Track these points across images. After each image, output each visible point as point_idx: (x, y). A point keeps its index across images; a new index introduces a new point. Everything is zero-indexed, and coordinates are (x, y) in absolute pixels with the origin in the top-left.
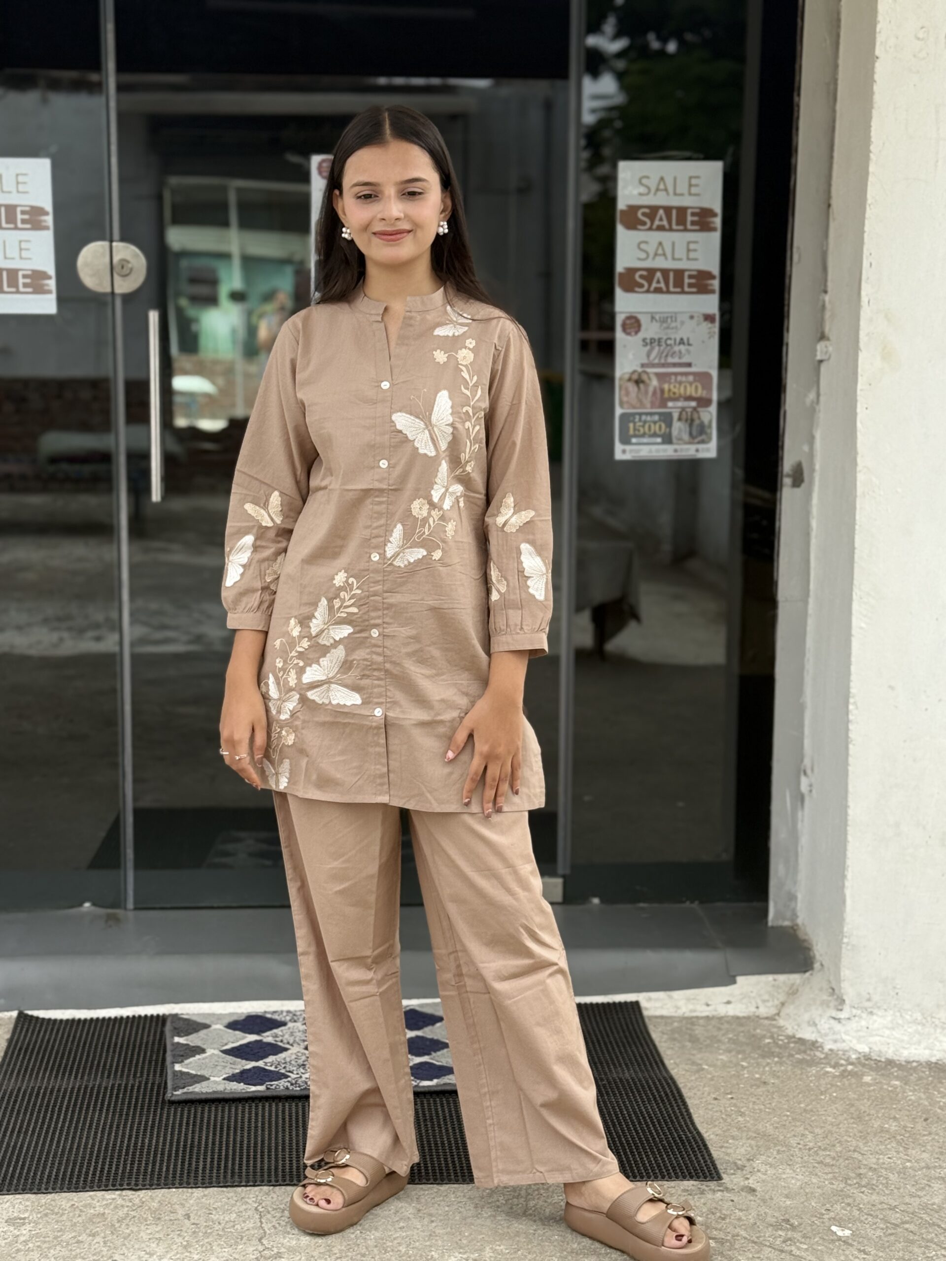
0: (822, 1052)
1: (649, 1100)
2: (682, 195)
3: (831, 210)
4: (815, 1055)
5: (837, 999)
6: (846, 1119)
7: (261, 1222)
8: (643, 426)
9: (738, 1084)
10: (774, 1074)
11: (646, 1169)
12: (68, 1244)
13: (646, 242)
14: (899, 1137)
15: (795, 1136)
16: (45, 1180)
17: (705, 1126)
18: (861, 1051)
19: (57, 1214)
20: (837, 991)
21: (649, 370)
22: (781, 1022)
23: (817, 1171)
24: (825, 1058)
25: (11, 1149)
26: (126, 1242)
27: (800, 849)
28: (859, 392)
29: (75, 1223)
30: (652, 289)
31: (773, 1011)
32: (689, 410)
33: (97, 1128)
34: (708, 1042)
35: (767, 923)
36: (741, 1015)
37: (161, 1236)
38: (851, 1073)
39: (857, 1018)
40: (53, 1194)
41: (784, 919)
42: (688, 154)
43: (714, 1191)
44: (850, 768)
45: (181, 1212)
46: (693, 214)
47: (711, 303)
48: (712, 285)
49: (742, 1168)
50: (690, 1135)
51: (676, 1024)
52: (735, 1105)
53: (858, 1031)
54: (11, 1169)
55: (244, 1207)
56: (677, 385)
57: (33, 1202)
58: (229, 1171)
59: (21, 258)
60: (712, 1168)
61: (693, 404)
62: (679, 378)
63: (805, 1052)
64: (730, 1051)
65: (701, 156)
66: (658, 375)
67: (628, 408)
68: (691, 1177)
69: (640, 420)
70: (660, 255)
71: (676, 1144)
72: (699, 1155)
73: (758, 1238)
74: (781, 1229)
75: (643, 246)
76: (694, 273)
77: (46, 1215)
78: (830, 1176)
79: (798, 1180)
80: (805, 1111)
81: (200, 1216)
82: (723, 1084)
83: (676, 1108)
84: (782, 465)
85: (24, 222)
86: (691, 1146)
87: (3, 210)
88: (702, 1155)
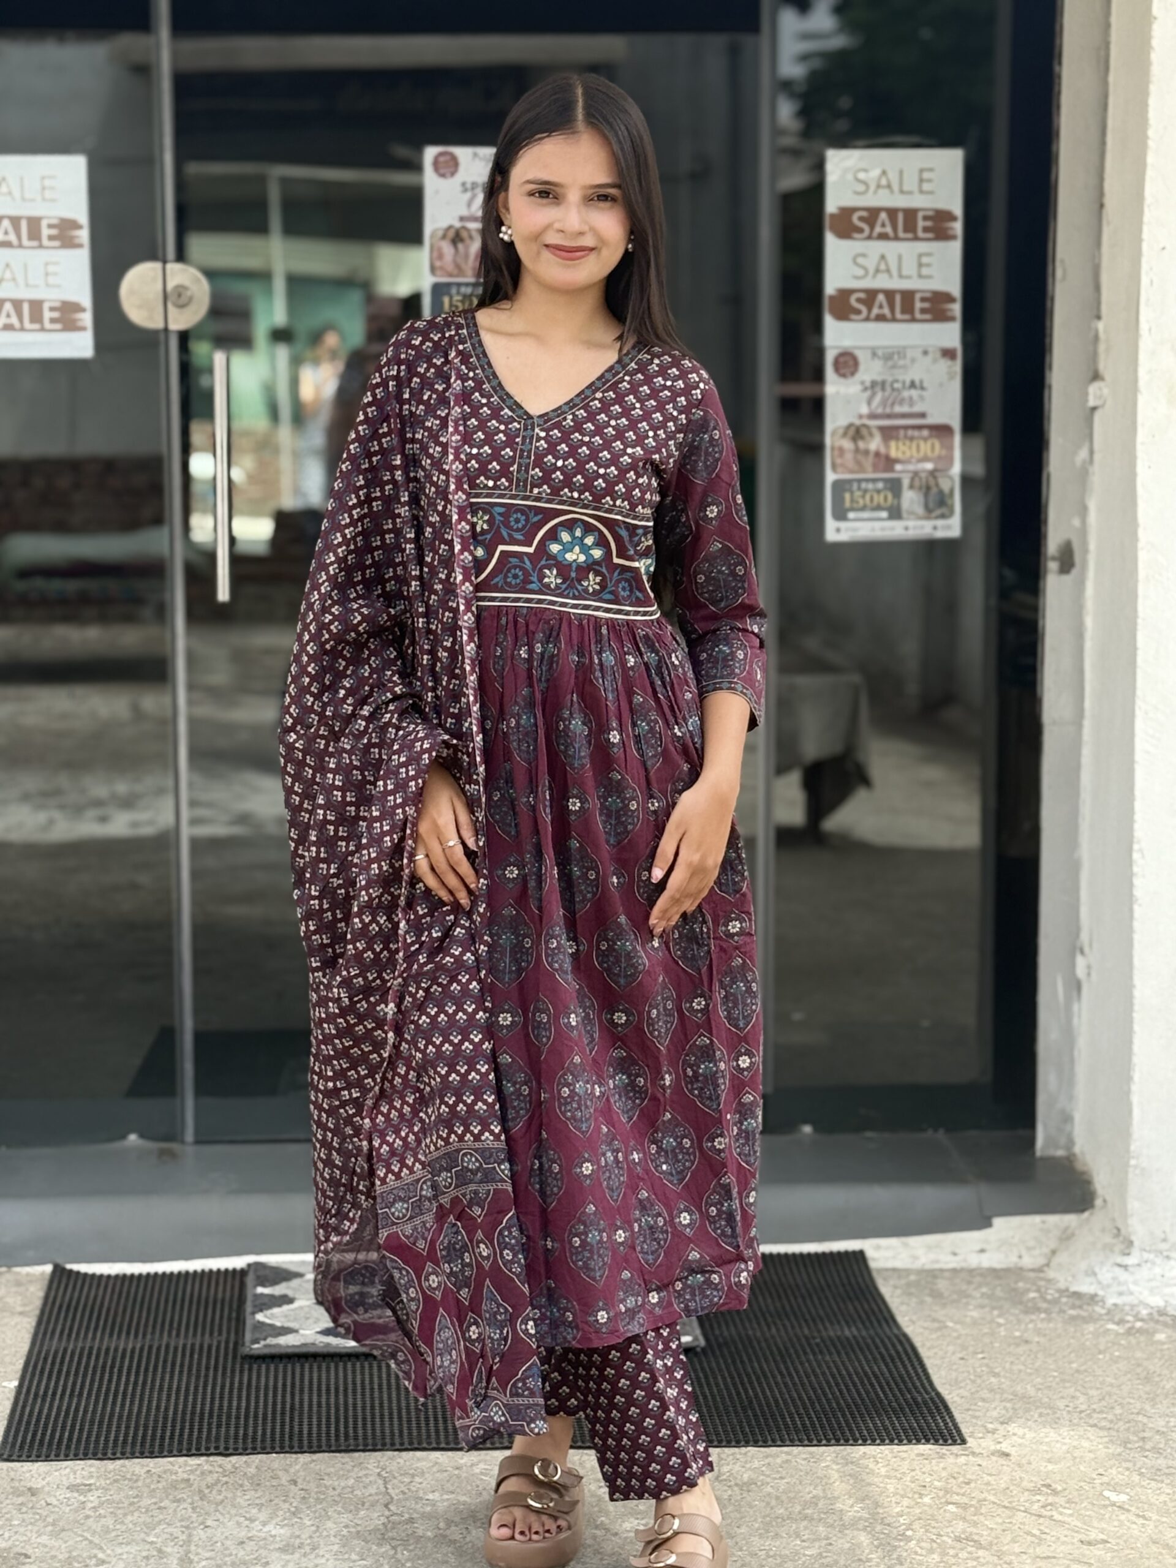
0: (1103, 1307)
1: (875, 1359)
2: (910, 193)
3: (1104, 212)
4: (1094, 1311)
5: (1123, 1242)
6: (1130, 1380)
7: (387, 1488)
8: (863, 497)
9: (992, 1343)
10: (1038, 1332)
11: (870, 1431)
12: (147, 1511)
13: (864, 255)
15: (1062, 1398)
17: (947, 1386)
18: (1153, 1304)
19: (130, 1480)
20: (1123, 1231)
21: (873, 423)
22: (1051, 1274)
23: (1089, 1435)
24: (1109, 1312)
25: (63, 1414)
26: (220, 1508)
27: (1076, 1053)
28: (1139, 447)
29: (154, 1490)
30: (873, 316)
31: (1041, 1261)
32: (923, 475)
34: (955, 1297)
35: (1034, 1153)
36: (998, 1266)
37: (263, 1501)
38: (1140, 1331)
39: (1149, 1265)
40: (121, 1462)
41: (1057, 1147)
42: (915, 139)
43: (957, 1455)
44: (1135, 936)
45: (284, 1479)
46: (925, 218)
47: (950, 334)
48: (951, 310)
50: (927, 1397)
51: (913, 1278)
52: (987, 1365)
53: (1150, 1280)
54: (67, 1434)
55: (364, 1472)
56: (908, 443)
57: (98, 1468)
58: (342, 1437)
59: (47, 285)
60: (954, 1432)
62: (910, 432)
63: (1080, 1307)
64: (982, 1307)
65: (934, 142)
66: (882, 429)
67: (843, 473)
68: (928, 1441)
69: (859, 488)
70: (883, 272)
71: (909, 1406)
72: (938, 1418)
73: (1010, 1502)
74: (1039, 1494)
75: (860, 260)
76: (928, 295)
77: (116, 1481)
78: (1106, 1439)
79: (1065, 1444)
80: (1078, 1371)
81: (309, 1482)
82: (972, 1343)
83: (910, 1368)
84: (1046, 545)
85: (51, 238)
86: (928, 1408)
87: (24, 223)
88: (942, 1418)
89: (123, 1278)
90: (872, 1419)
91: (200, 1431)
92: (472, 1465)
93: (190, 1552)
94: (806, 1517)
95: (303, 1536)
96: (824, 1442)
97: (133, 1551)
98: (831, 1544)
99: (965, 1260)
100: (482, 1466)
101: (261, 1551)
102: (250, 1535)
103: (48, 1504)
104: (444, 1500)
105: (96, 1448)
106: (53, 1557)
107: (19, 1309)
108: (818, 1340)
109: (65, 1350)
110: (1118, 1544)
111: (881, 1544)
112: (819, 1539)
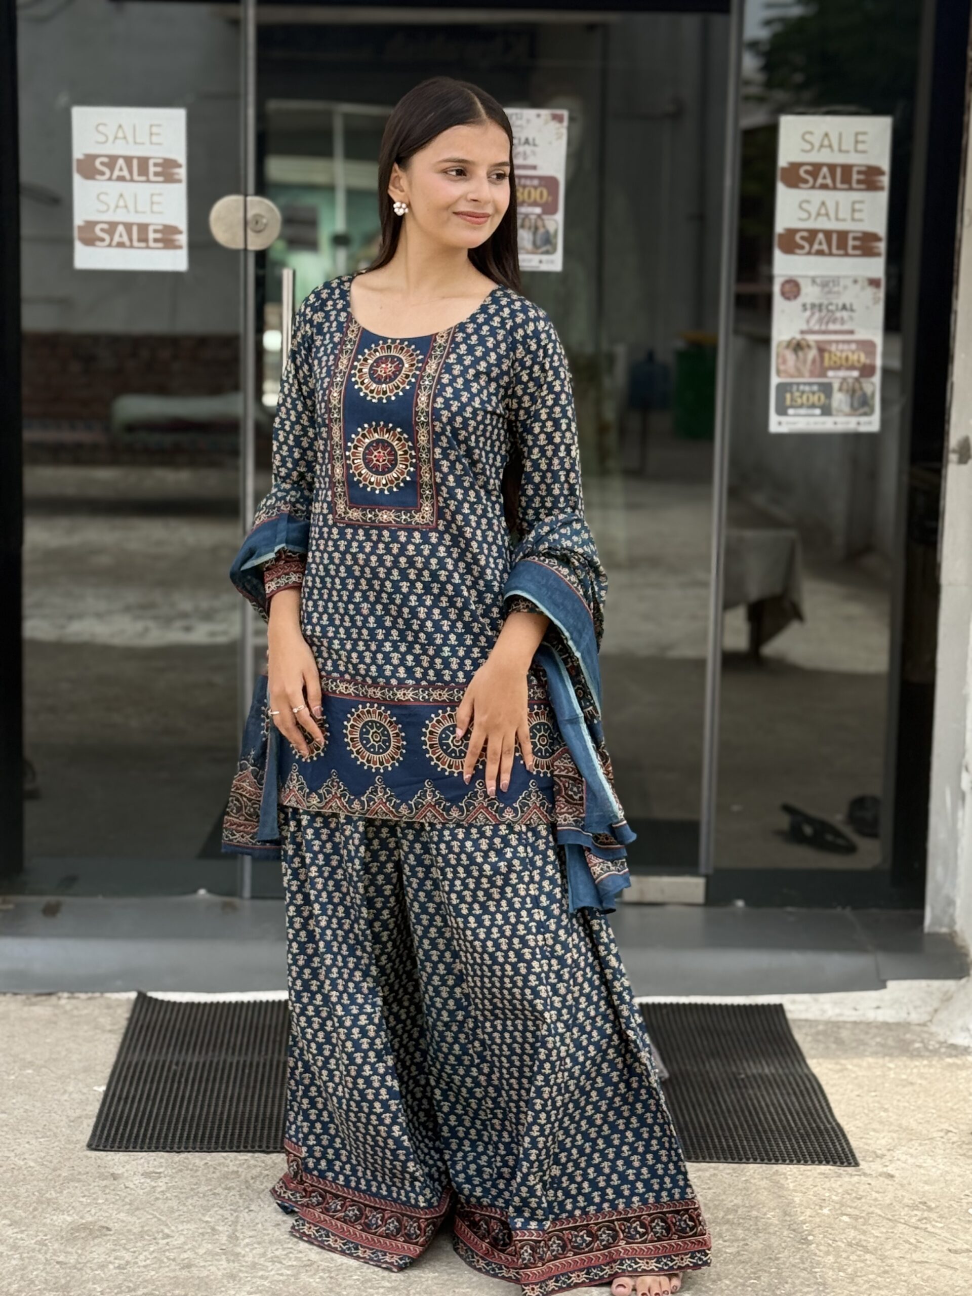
1: (789, 1094)
2: (847, 152)
8: (801, 397)
9: (883, 1083)
10: (921, 1076)
12: (204, 1196)
13: (808, 202)
16: (177, 1141)
17: (845, 1118)
19: (191, 1170)
21: (811, 338)
22: (933, 1029)
23: (959, 1162)
25: (140, 1113)
27: (959, 851)
29: (210, 1179)
30: (813, 251)
31: (926, 1017)
32: (850, 381)
34: (854, 1044)
35: (922, 929)
36: (890, 1020)
40: (184, 1154)
41: (941, 925)
42: (852, 108)
43: (851, 1175)
46: (859, 173)
47: (876, 267)
48: (877, 247)
49: (882, 1156)
50: (828, 1126)
51: (821, 1027)
52: (879, 1102)
54: (143, 1130)
56: (839, 354)
57: (167, 1159)
59: (152, 212)
60: (850, 1156)
61: (855, 374)
62: (841, 346)
63: (956, 1056)
64: (875, 1054)
65: (868, 111)
66: (817, 342)
67: (785, 378)
68: (828, 1163)
69: (798, 390)
70: (823, 215)
71: (814, 1133)
72: (838, 1143)
73: (893, 1216)
74: (916, 1210)
75: (805, 206)
76: (859, 235)
77: (181, 1171)
79: (939, 1169)
82: (867, 1083)
83: (816, 1102)
84: (948, 441)
85: (156, 174)
86: (830, 1136)
87: (135, 162)
88: (841, 1144)
89: (191, 1005)
90: (784, 1142)
93: (236, 1231)
94: (728, 1222)
97: (192, 1228)
98: (747, 1245)
99: (864, 1015)
103: (126, 1187)
105: (166, 1143)
106: (129, 1231)
108: (743, 1076)
109: (144, 1062)
111: (787, 1246)
112: (737, 1240)
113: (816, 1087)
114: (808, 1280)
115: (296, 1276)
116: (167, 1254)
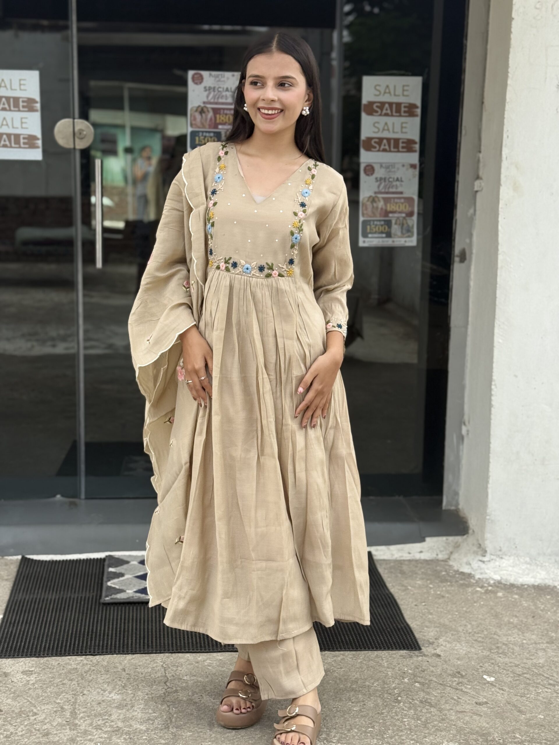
0: (474, 579)
1: (379, 606)
2: (399, 96)
3: (484, 105)
4: (470, 581)
5: (482, 551)
6: (489, 617)
7: (166, 673)
8: (375, 227)
9: (428, 597)
10: (448, 592)
11: (379, 644)
12: (57, 685)
13: (378, 123)
14: (519, 627)
15: (461, 626)
16: (42, 650)
17: (411, 620)
18: (496, 579)
19: (50, 668)
20: (482, 546)
21: (380, 196)
22: (451, 563)
23: (474, 645)
24: (476, 583)
25: (22, 633)
26: (90, 684)
27: (461, 466)
28: (500, 210)
29: (61, 674)
30: (381, 149)
31: (446, 557)
32: (401, 219)
33: (70, 621)
34: (410, 574)
35: (441, 508)
36: (428, 559)
37: (110, 680)
38: (491, 591)
39: (493, 561)
40: (47, 658)
41: (452, 506)
42: (402, 72)
43: (417, 656)
44: (492, 422)
45: (120, 668)
46: (405, 107)
47: (414, 158)
48: (415, 147)
49: (432, 643)
50: (402, 625)
51: (392, 564)
52: (427, 609)
53: (494, 568)
54: (23, 644)
55: (155, 665)
56: (395, 205)
57: (36, 662)
58: (146, 645)
59: (22, 128)
60: (416, 644)
61: (404, 215)
62: (396, 200)
63: (464, 579)
64: (422, 579)
65: (410, 74)
66: (384, 199)
67: (367, 217)
68: (404, 649)
69: (373, 224)
70: (386, 130)
71: (395, 630)
72: (408, 636)
73: (443, 682)
74: (455, 677)
75: (376, 125)
76: (405, 141)
77: (44, 669)
78: (482, 648)
79: (464, 650)
80: (466, 612)
81: (131, 670)
82: (419, 597)
83: (394, 611)
84: (454, 250)
85: (24, 107)
86: (403, 631)
87: (12, 100)
88: (410, 636)
89: (52, 562)
90: (379, 637)
91: (83, 643)
92: (204, 661)
93: (75, 709)
94: (353, 690)
95: (128, 700)
96: (359, 649)
97: (50, 708)
98: (365, 705)
99: (414, 556)
100: (208, 661)
101: (108, 708)
102: (103, 699)
103: (12, 682)
104: (191, 680)
105: (36, 651)
106: (13, 711)
107: (6, 578)
109: (25, 599)
110: (492, 704)
111: (387, 705)
112: (359, 702)
113: (393, 602)
114: (401, 727)
115: (110, 738)
116: (35, 726)
